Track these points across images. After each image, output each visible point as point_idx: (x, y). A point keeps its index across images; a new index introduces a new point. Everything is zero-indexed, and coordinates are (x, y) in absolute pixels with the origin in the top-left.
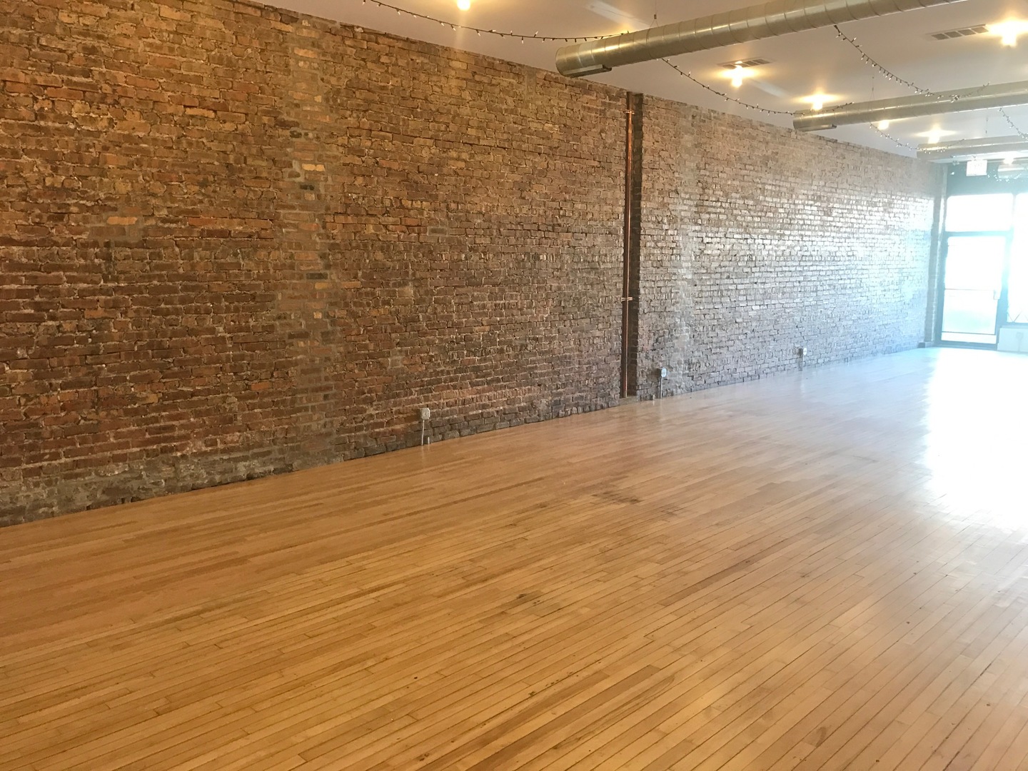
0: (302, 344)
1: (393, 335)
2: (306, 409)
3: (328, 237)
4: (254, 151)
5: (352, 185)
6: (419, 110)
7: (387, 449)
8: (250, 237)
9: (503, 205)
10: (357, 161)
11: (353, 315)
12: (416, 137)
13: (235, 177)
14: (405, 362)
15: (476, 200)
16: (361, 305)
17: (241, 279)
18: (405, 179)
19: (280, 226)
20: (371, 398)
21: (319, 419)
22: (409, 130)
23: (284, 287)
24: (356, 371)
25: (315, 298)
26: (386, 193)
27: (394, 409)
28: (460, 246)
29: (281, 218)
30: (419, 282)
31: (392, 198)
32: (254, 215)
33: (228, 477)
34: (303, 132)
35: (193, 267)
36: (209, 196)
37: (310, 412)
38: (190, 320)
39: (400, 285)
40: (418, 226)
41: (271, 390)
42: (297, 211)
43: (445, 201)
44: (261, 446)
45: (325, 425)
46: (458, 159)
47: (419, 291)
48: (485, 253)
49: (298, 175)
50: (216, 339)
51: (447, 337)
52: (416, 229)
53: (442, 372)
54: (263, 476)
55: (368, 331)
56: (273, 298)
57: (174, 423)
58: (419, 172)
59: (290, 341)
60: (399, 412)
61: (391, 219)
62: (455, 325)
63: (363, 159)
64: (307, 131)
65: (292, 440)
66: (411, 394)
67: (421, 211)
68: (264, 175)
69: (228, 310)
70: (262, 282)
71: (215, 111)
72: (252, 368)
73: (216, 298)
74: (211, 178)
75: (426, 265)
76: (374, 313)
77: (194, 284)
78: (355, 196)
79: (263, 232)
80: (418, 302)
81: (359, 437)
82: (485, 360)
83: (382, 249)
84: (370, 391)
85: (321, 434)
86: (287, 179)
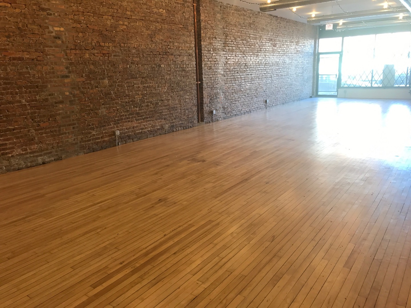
0: (61, 106)
1: (101, 101)
2: (65, 133)
3: (68, 60)
4: (30, 22)
5: (77, 37)
6: (104, 3)
7: (102, 148)
8: (33, 60)
9: (144, 44)
10: (79, 26)
11: (83, 93)
12: (104, 15)
13: (22, 34)
14: (107, 112)
15: (132, 42)
16: (86, 88)
17: (31, 79)
18: (101, 34)
19: (46, 55)
20: (93, 127)
21: (72, 137)
22: (100, 12)
23: (51, 82)
24: (86, 116)
25: (65, 86)
26: (93, 40)
27: (104, 132)
28: (127, 62)
29: (46, 51)
30: (110, 78)
31: (95, 42)
32: (33, 50)
33: (34, 164)
34: (52, 13)
35: (7, 74)
36: (12, 42)
37: (67, 135)
38: (9, 98)
39: (102, 79)
40: (108, 54)
41: (49, 126)
42: (53, 48)
43: (119, 43)
44: (47, 149)
45: (74, 139)
46: (123, 25)
47: (110, 82)
48: (138, 65)
49: (52, 32)
50: (22, 105)
51: (124, 100)
52: (107, 55)
53: (123, 115)
54: (49, 162)
55: (90, 99)
56: (46, 86)
57: (6, 142)
58: (107, 31)
59: (56, 105)
60: (106, 133)
61: (96, 51)
62: (127, 95)
63: (81, 25)
64: (54, 13)
65: (61, 146)
66: (111, 125)
67: (109, 47)
68: (36, 32)
69: (26, 92)
70: (40, 80)
71: (11, 4)
72: (40, 117)
73: (20, 88)
74: (12, 34)
75: (112, 70)
76: (91, 91)
77: (9, 81)
78: (79, 41)
79: (39, 58)
80: (110, 86)
81: (90, 144)
82: (141, 110)
83: (93, 64)
84: (93, 125)
85: (73, 144)
86: (47, 34)
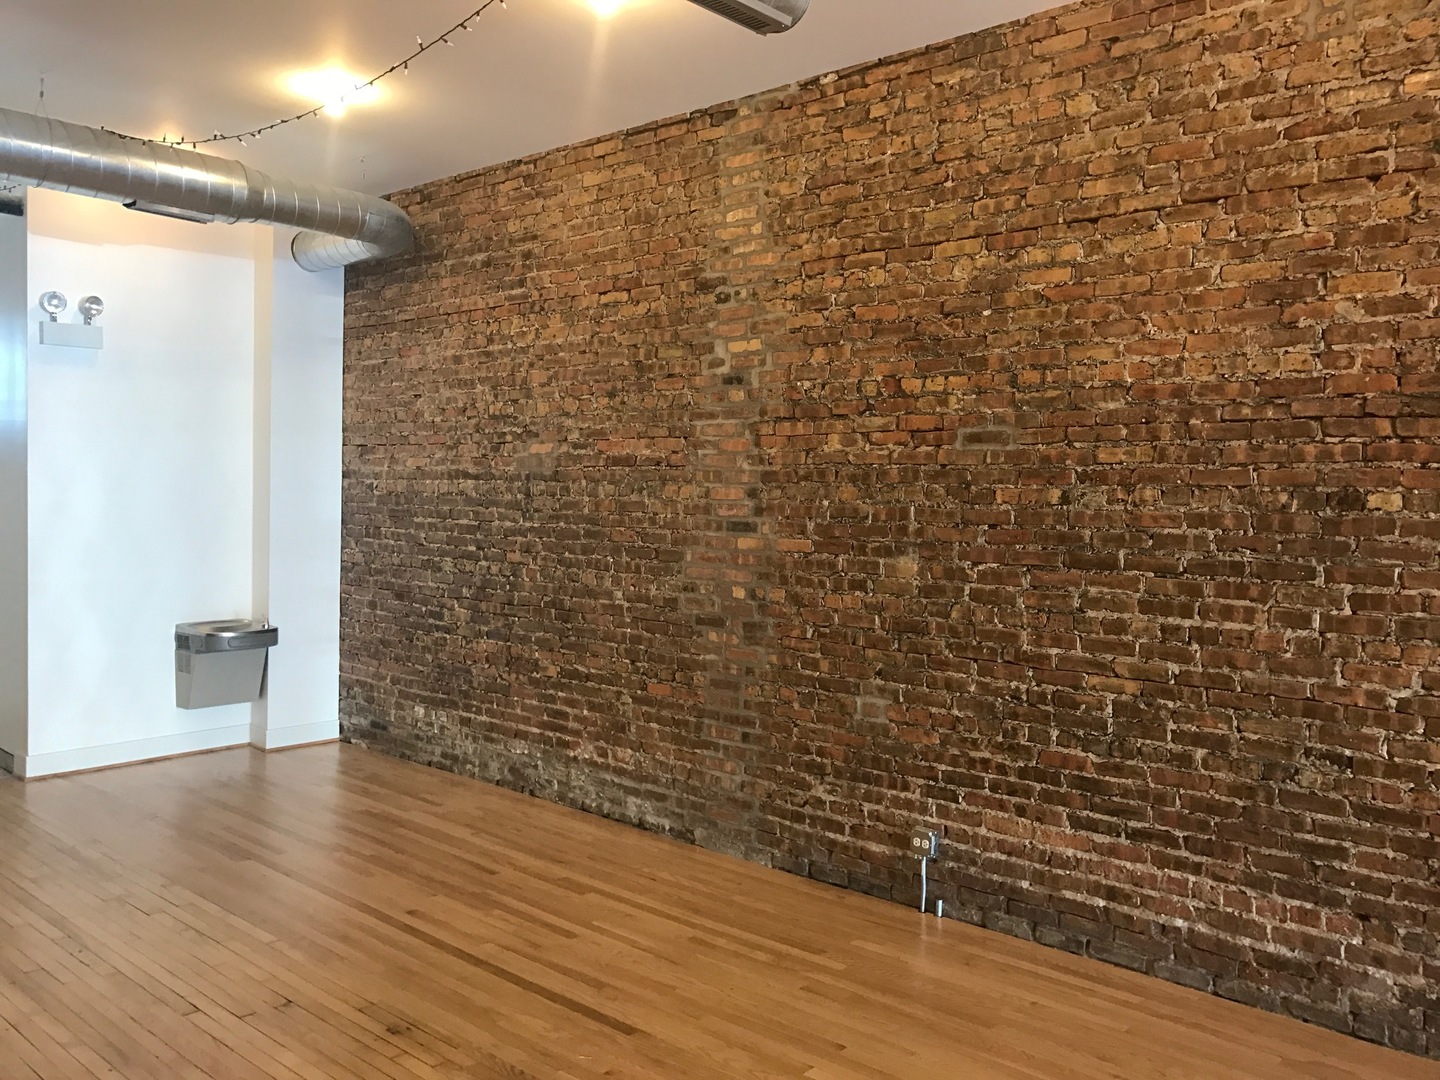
0: (713, 636)
1: (870, 653)
2: (716, 748)
3: (762, 461)
4: (667, 337)
5: (807, 365)
6: (949, 184)
7: (850, 884)
8: (658, 464)
9: (1198, 355)
10: (818, 320)
11: (795, 599)
12: (940, 243)
13: (644, 379)
14: (892, 714)
15: (1104, 354)
16: (810, 583)
17: (645, 525)
18: (913, 338)
19: (695, 447)
20: (822, 767)
21: (733, 773)
22: (922, 234)
23: (696, 541)
24: (796, 706)
25: (737, 564)
26: (867, 371)
27: (867, 807)
28: (1049, 472)
29: (698, 434)
30: (931, 551)
31: (880, 378)
32: (664, 432)
33: (617, 811)
34: (732, 291)
35: (597, 505)
36: (617, 410)
37: (721, 755)
38: (589, 577)
39: (888, 552)
40: (936, 429)
41: (671, 700)
42: (719, 421)
43: (1007, 369)
44: (655, 781)
45: (742, 786)
46: (1052, 264)
47: (931, 569)
48: (1129, 489)
49: (722, 363)
50: (613, 606)
51: (1001, 683)
52: (931, 436)
53: (985, 762)
54: (656, 830)
55: (822, 635)
56: (680, 557)
57: (569, 710)
58: (947, 315)
59: (699, 628)
60: (876, 817)
61: (878, 421)
62: (1021, 658)
63: (826, 313)
64: (737, 288)
65: (694, 791)
66: (906, 787)
67: (942, 398)
68: (678, 370)
69: (628, 569)
70: (668, 532)
71: (629, 291)
72: (650, 659)
73: (616, 551)
74: (619, 385)
75: (950, 515)
76: (834, 601)
77: (597, 528)
78: (807, 384)
79: (674, 457)
80: (926, 591)
81: (797, 833)
83: (853, 479)
84: (821, 752)
85: (735, 801)
86: (705, 372)
